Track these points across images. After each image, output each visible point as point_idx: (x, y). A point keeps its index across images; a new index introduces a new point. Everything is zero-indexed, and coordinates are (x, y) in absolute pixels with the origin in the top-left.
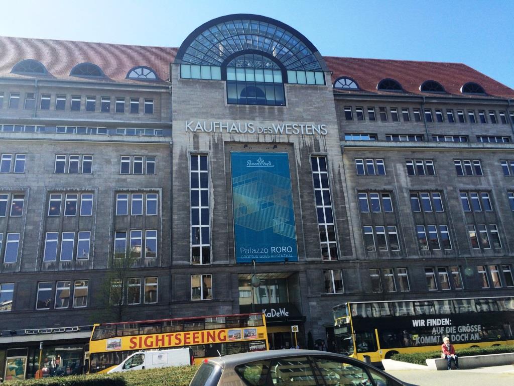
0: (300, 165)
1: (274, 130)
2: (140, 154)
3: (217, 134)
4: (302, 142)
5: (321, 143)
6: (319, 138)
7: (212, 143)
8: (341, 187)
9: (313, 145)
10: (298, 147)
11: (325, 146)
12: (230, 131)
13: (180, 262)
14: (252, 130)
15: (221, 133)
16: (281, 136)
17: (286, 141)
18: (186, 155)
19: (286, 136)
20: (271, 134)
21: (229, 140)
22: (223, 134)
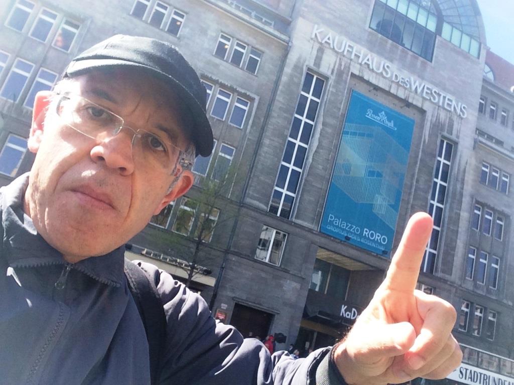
0: (427, 141)
1: (410, 85)
2: (246, 40)
3: (346, 59)
4: (436, 114)
5: (456, 126)
6: (455, 118)
7: (336, 67)
8: (463, 188)
9: (447, 125)
10: (430, 119)
11: (458, 131)
12: (363, 63)
13: (256, 203)
14: (387, 73)
15: (351, 60)
16: (416, 97)
17: (419, 105)
18: (302, 69)
19: (421, 99)
20: (406, 89)
21: (357, 73)
22: (352, 63)
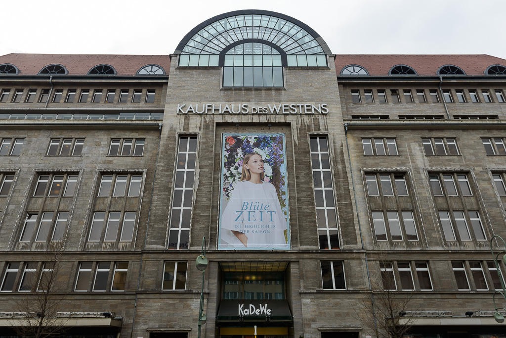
0: (297, 143)
1: (270, 110)
2: (130, 137)
3: (209, 116)
4: (300, 121)
5: (322, 123)
6: (319, 117)
7: (202, 124)
8: (345, 167)
9: (313, 125)
10: (295, 127)
11: (326, 125)
12: (223, 113)
13: (154, 247)
14: (246, 110)
15: (213, 114)
16: (277, 116)
17: (283, 121)
18: (174, 137)
19: (282, 116)
20: (266, 114)
21: (220, 121)
22: (215, 116)
